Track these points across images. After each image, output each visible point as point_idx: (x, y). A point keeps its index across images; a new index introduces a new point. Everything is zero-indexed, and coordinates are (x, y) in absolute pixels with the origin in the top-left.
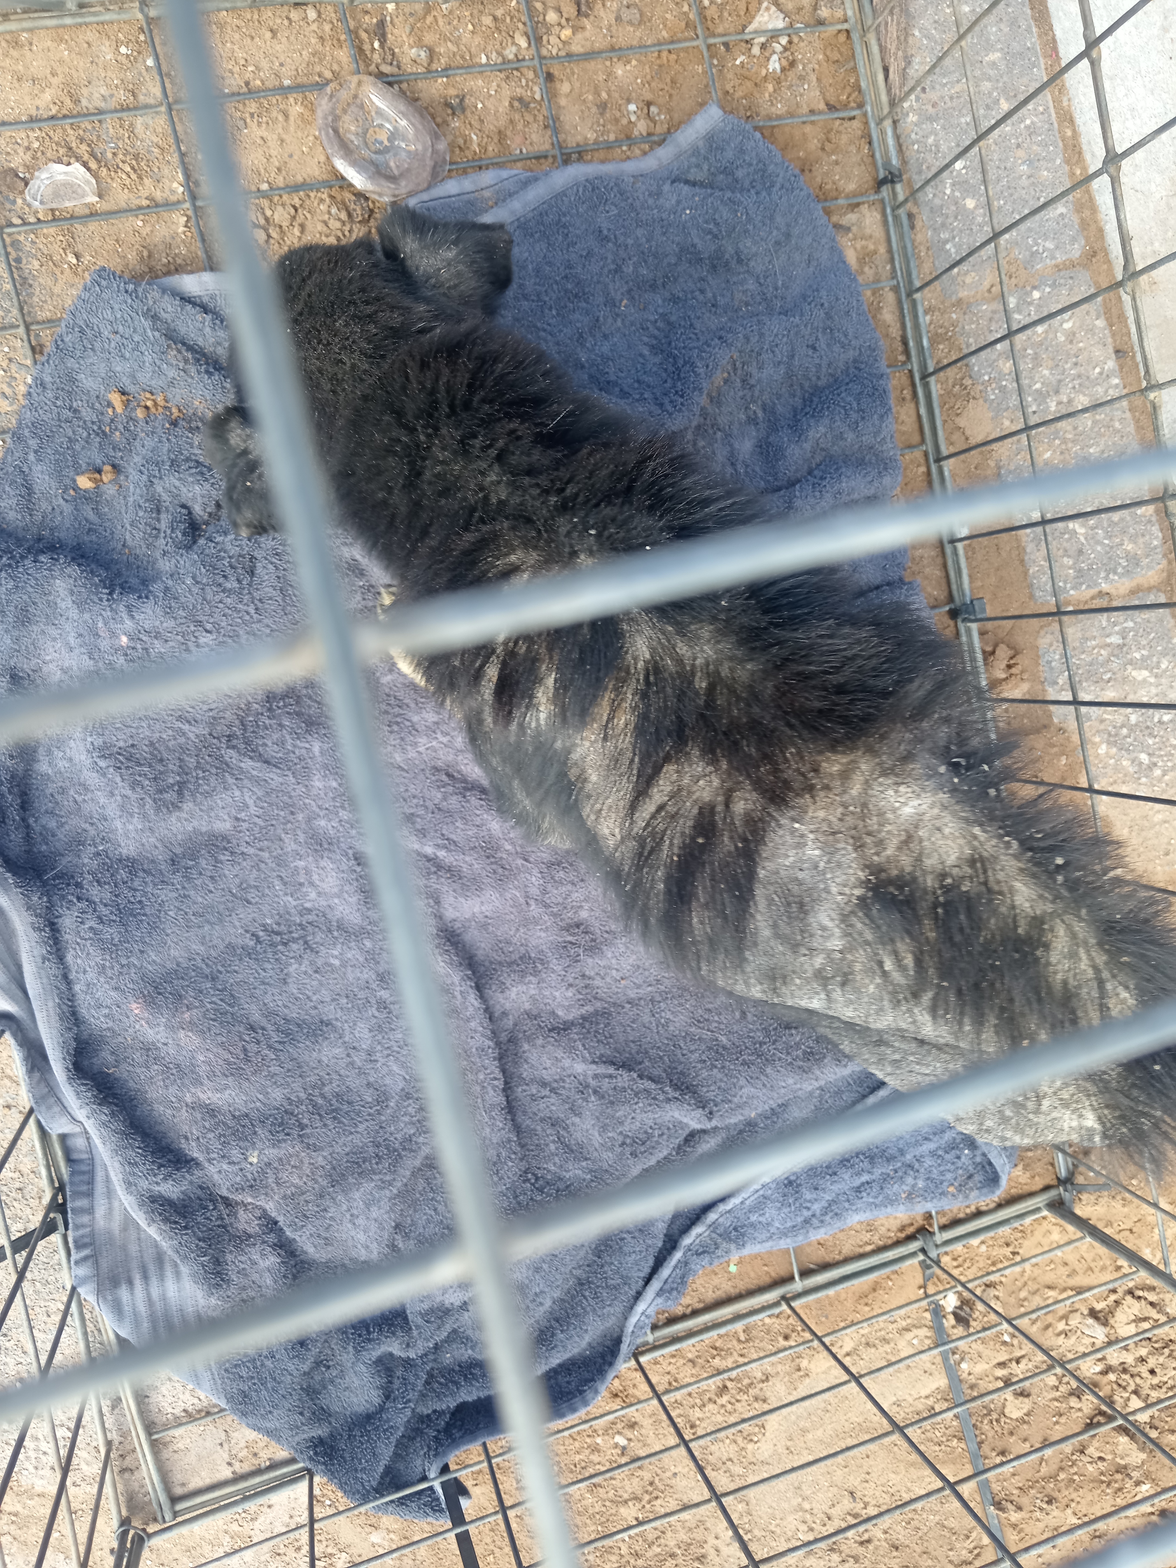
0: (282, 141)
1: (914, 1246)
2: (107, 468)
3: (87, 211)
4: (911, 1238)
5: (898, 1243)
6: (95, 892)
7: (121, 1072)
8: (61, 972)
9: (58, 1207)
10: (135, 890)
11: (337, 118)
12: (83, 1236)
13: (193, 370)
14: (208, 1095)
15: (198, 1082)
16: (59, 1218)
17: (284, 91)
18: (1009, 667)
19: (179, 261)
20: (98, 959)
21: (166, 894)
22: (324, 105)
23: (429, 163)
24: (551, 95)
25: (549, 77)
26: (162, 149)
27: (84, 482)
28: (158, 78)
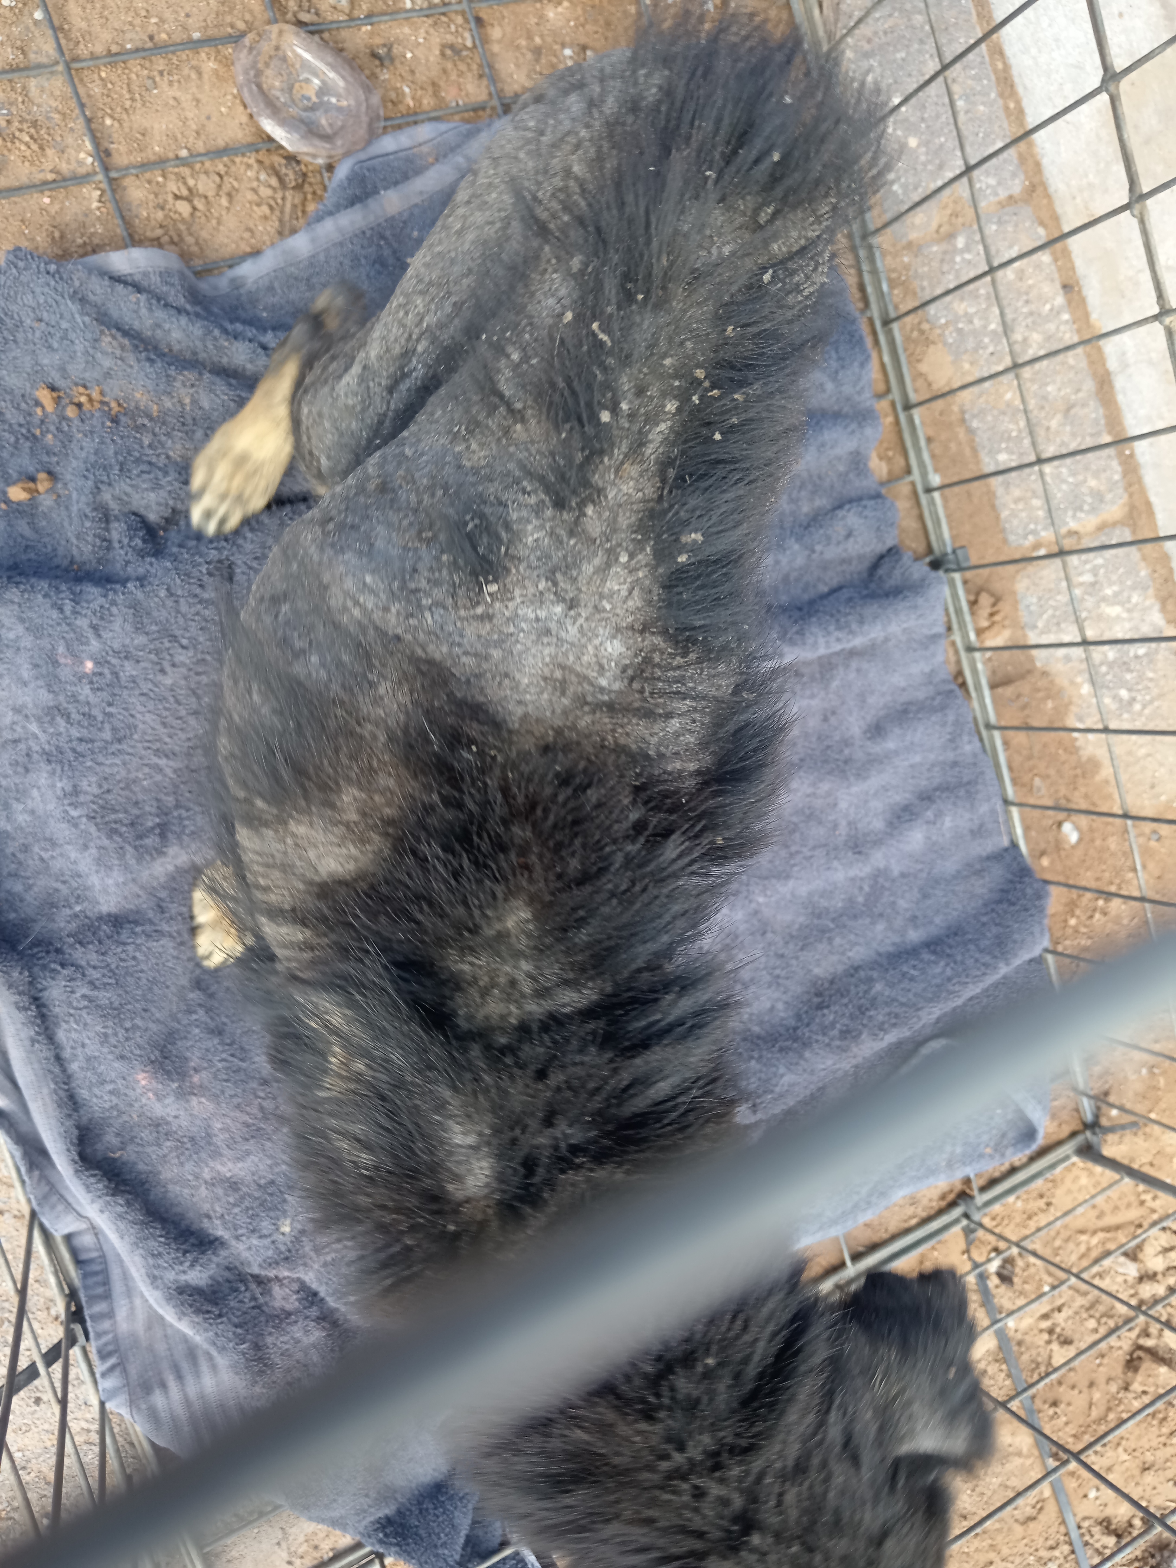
0: (198, 101)
1: (957, 1212)
2: (42, 476)
4: (953, 1204)
5: (941, 1212)
6: (79, 955)
7: (129, 1154)
8: (53, 1052)
9: (76, 1315)
11: (259, 73)
12: (106, 1344)
13: (131, 358)
14: (228, 1168)
15: (216, 1154)
16: (78, 1328)
17: (194, 45)
18: (992, 615)
19: (96, 241)
22: (243, 59)
23: (365, 119)
24: (485, 40)
25: (479, 21)
26: (64, 115)
27: (17, 493)
28: (51, 32)
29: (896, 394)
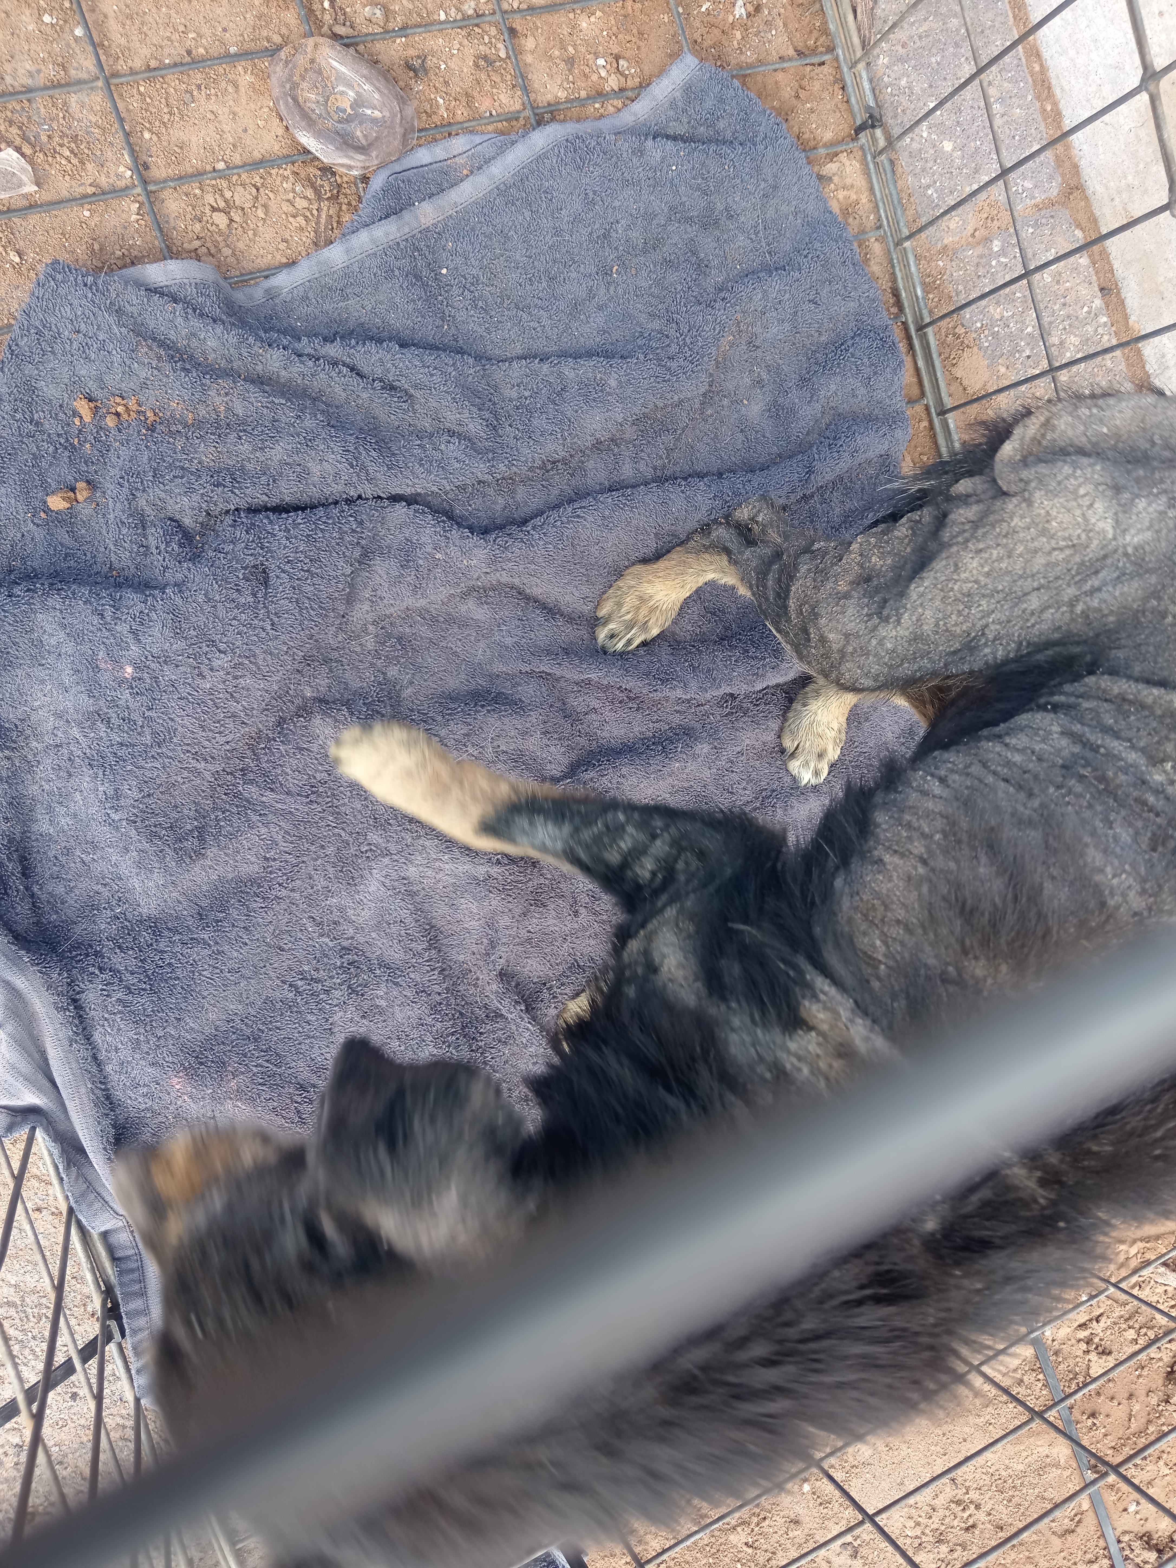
0: (234, 114)
2: (81, 485)
3: (25, 203)
6: (118, 960)
8: (90, 1053)
9: (112, 1312)
10: (162, 952)
11: (295, 86)
12: (141, 1341)
13: (167, 368)
16: (113, 1324)
17: (230, 58)
19: (135, 253)
20: (131, 1034)
21: (197, 953)
22: (279, 71)
23: (399, 130)
24: (518, 51)
25: (512, 32)
26: (104, 129)
27: (56, 503)
28: (91, 48)
29: (930, 399)
